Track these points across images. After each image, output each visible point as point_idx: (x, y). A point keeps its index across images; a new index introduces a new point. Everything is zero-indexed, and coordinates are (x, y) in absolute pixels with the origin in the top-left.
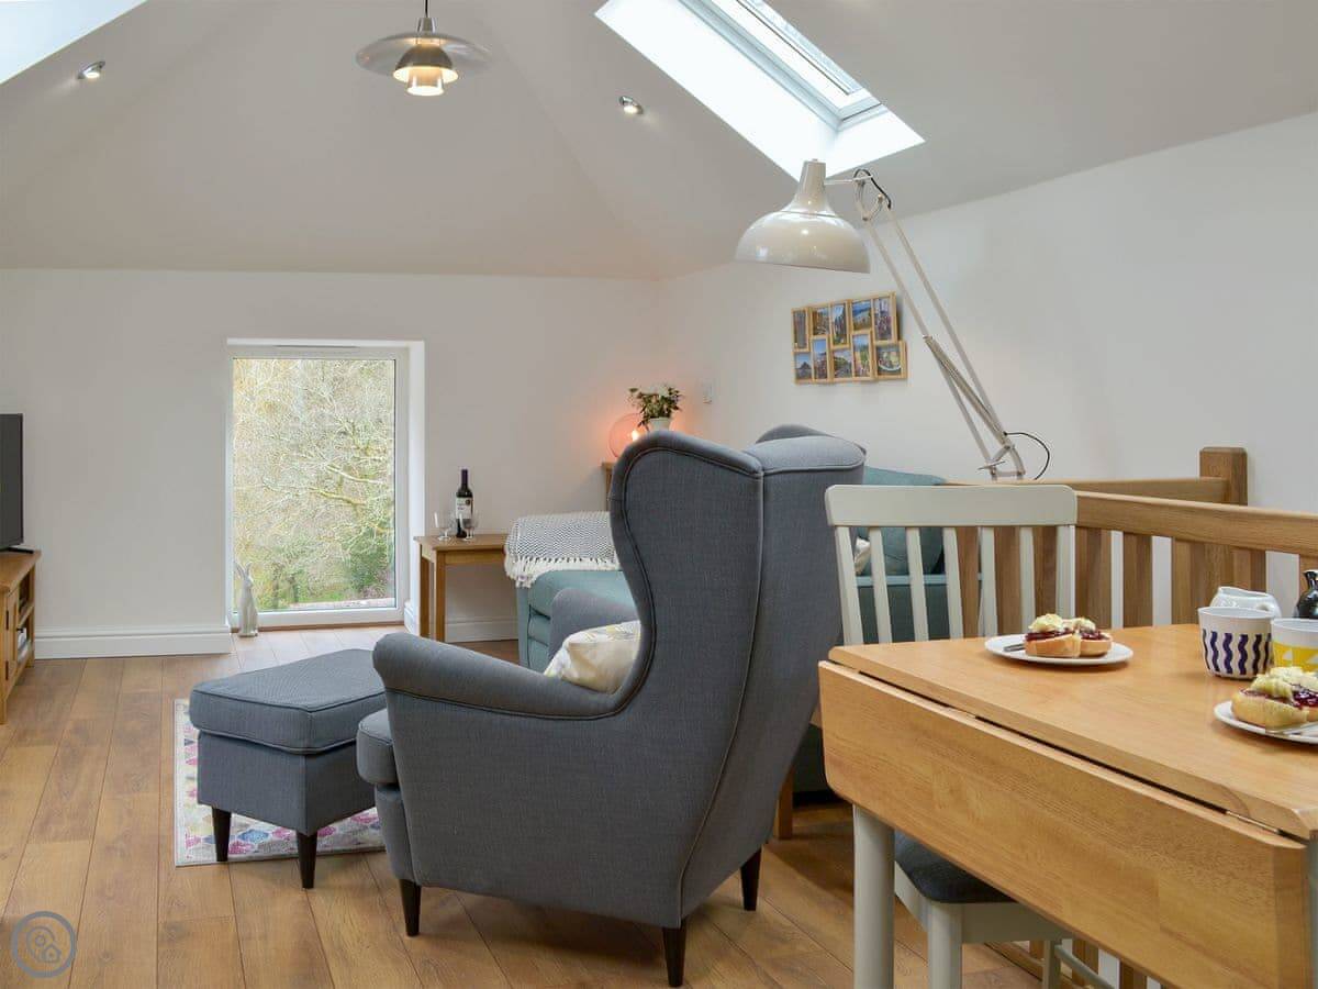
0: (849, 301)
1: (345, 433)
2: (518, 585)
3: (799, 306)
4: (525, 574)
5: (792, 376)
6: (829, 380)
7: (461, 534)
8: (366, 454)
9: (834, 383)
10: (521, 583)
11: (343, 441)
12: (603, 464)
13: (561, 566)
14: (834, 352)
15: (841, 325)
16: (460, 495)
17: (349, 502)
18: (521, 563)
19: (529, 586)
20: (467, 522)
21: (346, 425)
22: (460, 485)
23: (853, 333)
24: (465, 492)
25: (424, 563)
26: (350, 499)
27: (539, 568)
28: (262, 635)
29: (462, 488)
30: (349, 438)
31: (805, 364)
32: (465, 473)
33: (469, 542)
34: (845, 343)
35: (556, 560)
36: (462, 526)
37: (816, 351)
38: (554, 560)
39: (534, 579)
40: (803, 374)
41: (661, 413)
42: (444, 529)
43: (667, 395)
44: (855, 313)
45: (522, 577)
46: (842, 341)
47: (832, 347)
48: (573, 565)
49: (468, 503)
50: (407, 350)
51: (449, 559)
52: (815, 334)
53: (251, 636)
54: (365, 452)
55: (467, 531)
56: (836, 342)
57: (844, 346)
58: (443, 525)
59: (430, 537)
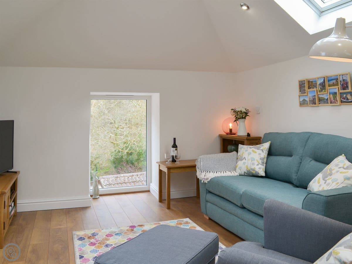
0: (326, 76)
1: (112, 123)
2: (202, 182)
3: (302, 78)
4: (206, 178)
5: (298, 104)
6: (317, 105)
7: (174, 161)
8: (118, 129)
9: (319, 106)
10: (204, 181)
11: (111, 126)
12: (219, 135)
13: (219, 174)
14: (318, 95)
15: (323, 85)
16: (173, 147)
17: (113, 143)
18: (203, 174)
19: (207, 182)
20: (176, 156)
21: (112, 121)
22: (173, 144)
23: (328, 88)
24: (175, 146)
25: (160, 171)
26: (113, 142)
27: (211, 175)
28: (101, 198)
29: (174, 144)
30: (113, 124)
31: (304, 100)
32: (175, 139)
33: (178, 164)
34: (325, 92)
35: (217, 172)
36: (174, 158)
37: (310, 95)
38: (216, 172)
39: (209, 180)
40: (303, 104)
41: (243, 118)
42: (168, 159)
43: (245, 111)
44: (329, 81)
45: (204, 179)
46: (323, 91)
47: (318, 93)
48: (223, 174)
49: (176, 150)
50: (151, 96)
51: (172, 171)
52: (309, 89)
53: (97, 198)
54: (118, 128)
55: (176, 160)
56: (321, 91)
57: (325, 93)
58: (168, 158)
59: (163, 162)
